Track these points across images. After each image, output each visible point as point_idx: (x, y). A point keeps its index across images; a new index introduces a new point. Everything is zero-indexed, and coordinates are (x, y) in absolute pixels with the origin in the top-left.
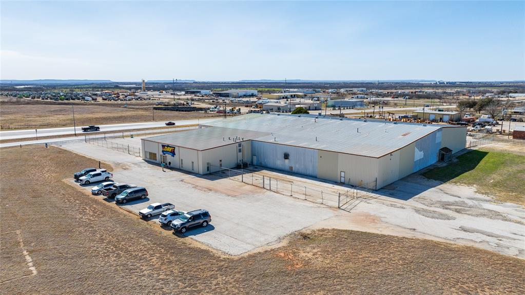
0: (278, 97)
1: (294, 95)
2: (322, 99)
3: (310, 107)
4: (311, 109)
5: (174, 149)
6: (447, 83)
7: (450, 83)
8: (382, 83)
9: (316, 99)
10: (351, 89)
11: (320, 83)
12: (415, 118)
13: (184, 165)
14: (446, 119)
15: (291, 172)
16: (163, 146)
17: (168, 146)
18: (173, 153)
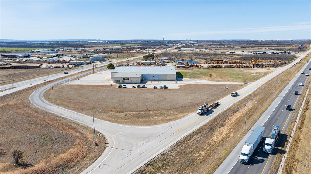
1: (58, 55)
9: (74, 56)
12: (142, 64)
13: (133, 82)
14: (152, 63)
15: (155, 80)
16: (124, 78)
17: (126, 78)
18: (128, 79)
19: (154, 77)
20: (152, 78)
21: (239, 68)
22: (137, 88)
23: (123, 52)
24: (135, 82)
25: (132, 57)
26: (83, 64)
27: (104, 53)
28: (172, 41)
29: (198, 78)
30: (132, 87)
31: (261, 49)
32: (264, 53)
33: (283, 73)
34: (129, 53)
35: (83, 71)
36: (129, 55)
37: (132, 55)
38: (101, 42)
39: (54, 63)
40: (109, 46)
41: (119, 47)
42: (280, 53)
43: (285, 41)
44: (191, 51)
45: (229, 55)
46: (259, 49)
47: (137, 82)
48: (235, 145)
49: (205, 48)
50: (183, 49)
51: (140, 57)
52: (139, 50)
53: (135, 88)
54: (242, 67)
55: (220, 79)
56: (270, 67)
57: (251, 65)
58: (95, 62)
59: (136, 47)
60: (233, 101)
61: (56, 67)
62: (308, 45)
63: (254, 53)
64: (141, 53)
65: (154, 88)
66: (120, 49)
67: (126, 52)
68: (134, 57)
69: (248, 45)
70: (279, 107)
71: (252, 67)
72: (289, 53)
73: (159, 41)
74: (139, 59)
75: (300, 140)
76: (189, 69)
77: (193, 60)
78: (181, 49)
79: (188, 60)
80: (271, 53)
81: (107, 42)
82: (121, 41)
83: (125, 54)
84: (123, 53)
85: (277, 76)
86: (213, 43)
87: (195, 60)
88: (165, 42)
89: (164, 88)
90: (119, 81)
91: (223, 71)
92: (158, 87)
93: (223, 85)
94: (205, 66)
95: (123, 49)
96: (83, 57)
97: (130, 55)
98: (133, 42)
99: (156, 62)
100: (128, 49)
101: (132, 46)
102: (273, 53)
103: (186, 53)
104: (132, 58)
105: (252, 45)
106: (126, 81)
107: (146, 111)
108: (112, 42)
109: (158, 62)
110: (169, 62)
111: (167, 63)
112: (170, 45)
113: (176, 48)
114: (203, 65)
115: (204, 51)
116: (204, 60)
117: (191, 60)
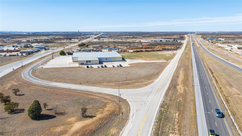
2: (19, 46)
12: (83, 51)
14: (91, 50)
15: (107, 62)
16: (87, 61)
18: (90, 62)
19: (106, 59)
20: (105, 61)
21: (154, 51)
22: (101, 67)
23: (53, 41)
24: (95, 63)
26: (34, 53)
27: (39, 43)
29: (135, 59)
30: (97, 67)
31: (156, 38)
32: (161, 41)
33: (183, 54)
35: (41, 58)
38: (26, 33)
39: (2, 52)
40: (36, 37)
42: (171, 41)
43: (167, 32)
44: (109, 40)
45: (138, 42)
46: (155, 38)
47: (97, 63)
48: (194, 93)
49: (117, 38)
50: (102, 39)
52: (66, 40)
53: (99, 67)
54: (156, 51)
55: (149, 59)
56: (173, 50)
57: (161, 49)
58: (41, 50)
59: (62, 37)
60: (172, 71)
61: (10, 56)
62: (184, 36)
63: (154, 41)
65: (113, 67)
67: (56, 41)
69: (146, 35)
70: (198, 73)
71: (162, 51)
72: (176, 41)
73: (76, 33)
75: (221, 88)
76: (121, 53)
77: (117, 47)
78: (100, 39)
80: (165, 41)
81: (31, 33)
82: (43, 33)
83: (58, 44)
85: (182, 55)
86: (118, 34)
88: (82, 34)
89: (120, 66)
90: (83, 63)
91: (146, 54)
92: (116, 66)
93: (155, 63)
94: (131, 51)
95: (51, 39)
96: (24, 47)
98: (54, 34)
100: (55, 39)
101: (57, 37)
102: (167, 41)
103: (107, 42)
105: (148, 36)
106: (89, 63)
107: (125, 81)
108: (36, 34)
109: (95, 49)
110: (102, 49)
111: (101, 50)
112: (88, 36)
113: (95, 38)
114: (129, 50)
115: (119, 40)
116: (125, 47)
117: (115, 47)
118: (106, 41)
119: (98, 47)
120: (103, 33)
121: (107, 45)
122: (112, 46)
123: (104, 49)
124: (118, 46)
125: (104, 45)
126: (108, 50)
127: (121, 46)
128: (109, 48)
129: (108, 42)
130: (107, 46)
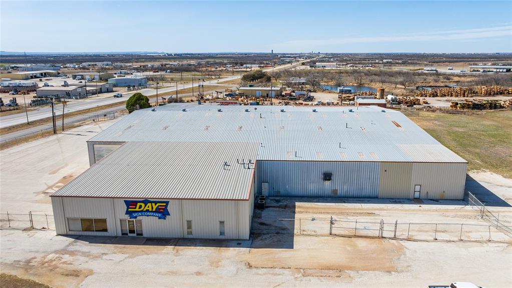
0: (24, 77)
1: (45, 73)
2: (88, 77)
3: (101, 89)
4: (103, 91)
5: (166, 206)
6: (175, 55)
7: (178, 55)
8: (112, 55)
9: (80, 77)
10: (95, 63)
11: (38, 56)
12: (241, 95)
13: (198, 230)
16: (131, 204)
17: (146, 201)
19: (327, 177)
20: (315, 186)
23: (198, 69)
24: (214, 231)
25: (216, 79)
26: (73, 96)
28: (288, 54)
34: (211, 71)
36: (209, 75)
37: (215, 75)
40: (174, 61)
41: (193, 62)
44: (339, 68)
47: (230, 231)
49: (359, 63)
50: (320, 63)
51: (234, 78)
52: (230, 67)
58: (115, 89)
59: (225, 62)
63: (484, 71)
64: (236, 71)
66: (193, 65)
67: (204, 69)
68: (219, 78)
74: (233, 82)
78: (317, 64)
79: (353, 86)
81: (173, 54)
83: (200, 74)
84: (198, 71)
87: (370, 86)
95: (199, 64)
96: (100, 79)
97: (212, 75)
99: (281, 91)
100: (208, 64)
101: (218, 61)
103: (334, 71)
104: (216, 81)
106: (150, 224)
108: (183, 55)
109: (288, 90)
110: (315, 91)
111: (312, 94)
112: (288, 59)
113: (303, 64)
114: (428, 99)
115: (367, 68)
116: (398, 86)
117: (360, 86)
118: (332, 70)
119: (303, 84)
120: (324, 56)
121: (332, 79)
122: (350, 83)
123: (324, 91)
124: (371, 81)
125: (325, 79)
126: (337, 96)
127: (383, 82)
128: (339, 88)
129: (337, 71)
130: (332, 83)
